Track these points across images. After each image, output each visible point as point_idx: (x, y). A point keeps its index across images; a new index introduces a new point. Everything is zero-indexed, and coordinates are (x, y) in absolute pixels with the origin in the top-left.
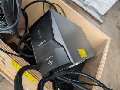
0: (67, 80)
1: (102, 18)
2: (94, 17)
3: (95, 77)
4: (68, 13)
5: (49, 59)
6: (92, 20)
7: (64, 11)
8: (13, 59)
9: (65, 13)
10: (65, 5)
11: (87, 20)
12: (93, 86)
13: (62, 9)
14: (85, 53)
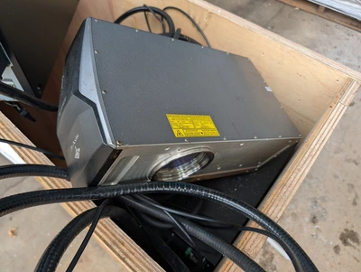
4: (206, 25)
5: (75, 145)
9: (201, 26)
13: (189, 17)
14: (214, 127)
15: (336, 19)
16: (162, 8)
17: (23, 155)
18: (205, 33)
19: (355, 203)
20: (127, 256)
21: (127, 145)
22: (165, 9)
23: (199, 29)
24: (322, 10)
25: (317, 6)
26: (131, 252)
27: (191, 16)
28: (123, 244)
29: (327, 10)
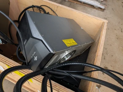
0: (63, 72)
1: (103, 4)
2: (93, 6)
3: (94, 64)
4: (56, 10)
5: (34, 56)
6: (93, 9)
7: (53, 9)
8: (7, 64)
9: (55, 11)
10: (51, 4)
11: (76, 11)
12: (92, 72)
13: (50, 8)
14: (75, 42)
15: (87, 5)
16: (39, 6)
17: (8, 64)
18: (56, 13)
19: (105, 59)
20: (59, 90)
21: (57, 52)
22: (41, 6)
23: (54, 12)
24: (82, 3)
25: (81, 2)
26: (60, 88)
27: (51, 8)
28: (56, 86)
29: (84, 3)
